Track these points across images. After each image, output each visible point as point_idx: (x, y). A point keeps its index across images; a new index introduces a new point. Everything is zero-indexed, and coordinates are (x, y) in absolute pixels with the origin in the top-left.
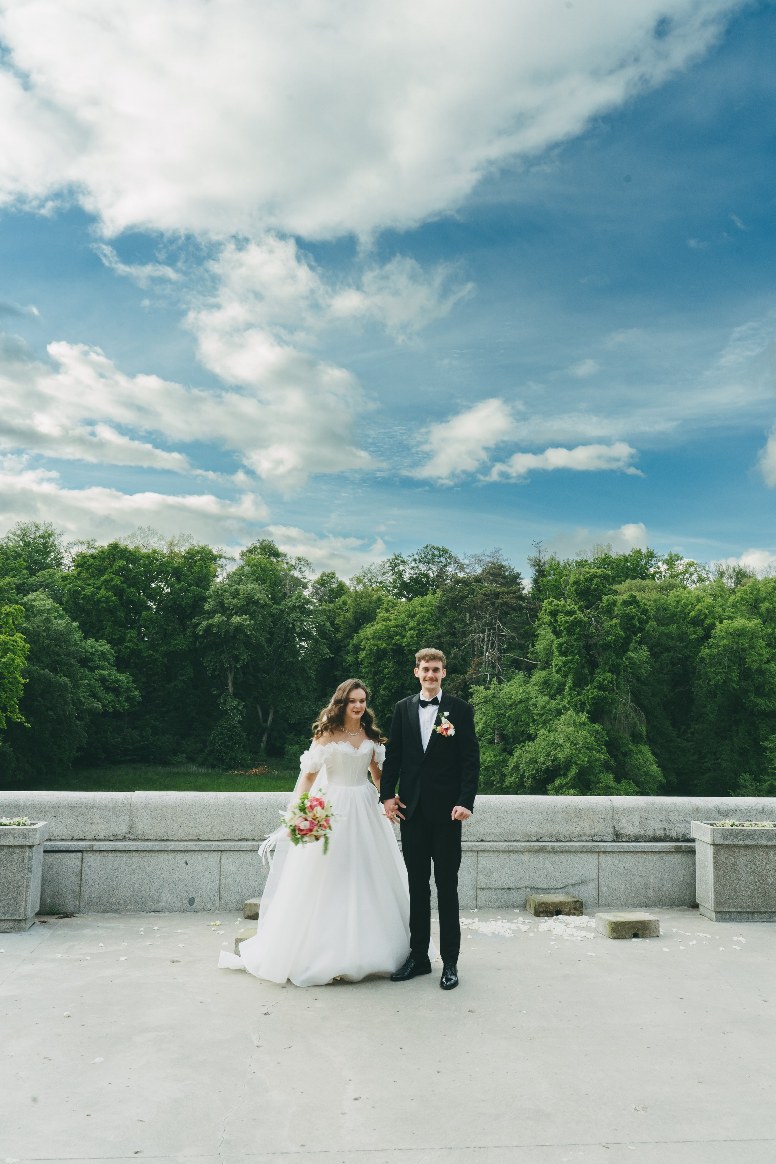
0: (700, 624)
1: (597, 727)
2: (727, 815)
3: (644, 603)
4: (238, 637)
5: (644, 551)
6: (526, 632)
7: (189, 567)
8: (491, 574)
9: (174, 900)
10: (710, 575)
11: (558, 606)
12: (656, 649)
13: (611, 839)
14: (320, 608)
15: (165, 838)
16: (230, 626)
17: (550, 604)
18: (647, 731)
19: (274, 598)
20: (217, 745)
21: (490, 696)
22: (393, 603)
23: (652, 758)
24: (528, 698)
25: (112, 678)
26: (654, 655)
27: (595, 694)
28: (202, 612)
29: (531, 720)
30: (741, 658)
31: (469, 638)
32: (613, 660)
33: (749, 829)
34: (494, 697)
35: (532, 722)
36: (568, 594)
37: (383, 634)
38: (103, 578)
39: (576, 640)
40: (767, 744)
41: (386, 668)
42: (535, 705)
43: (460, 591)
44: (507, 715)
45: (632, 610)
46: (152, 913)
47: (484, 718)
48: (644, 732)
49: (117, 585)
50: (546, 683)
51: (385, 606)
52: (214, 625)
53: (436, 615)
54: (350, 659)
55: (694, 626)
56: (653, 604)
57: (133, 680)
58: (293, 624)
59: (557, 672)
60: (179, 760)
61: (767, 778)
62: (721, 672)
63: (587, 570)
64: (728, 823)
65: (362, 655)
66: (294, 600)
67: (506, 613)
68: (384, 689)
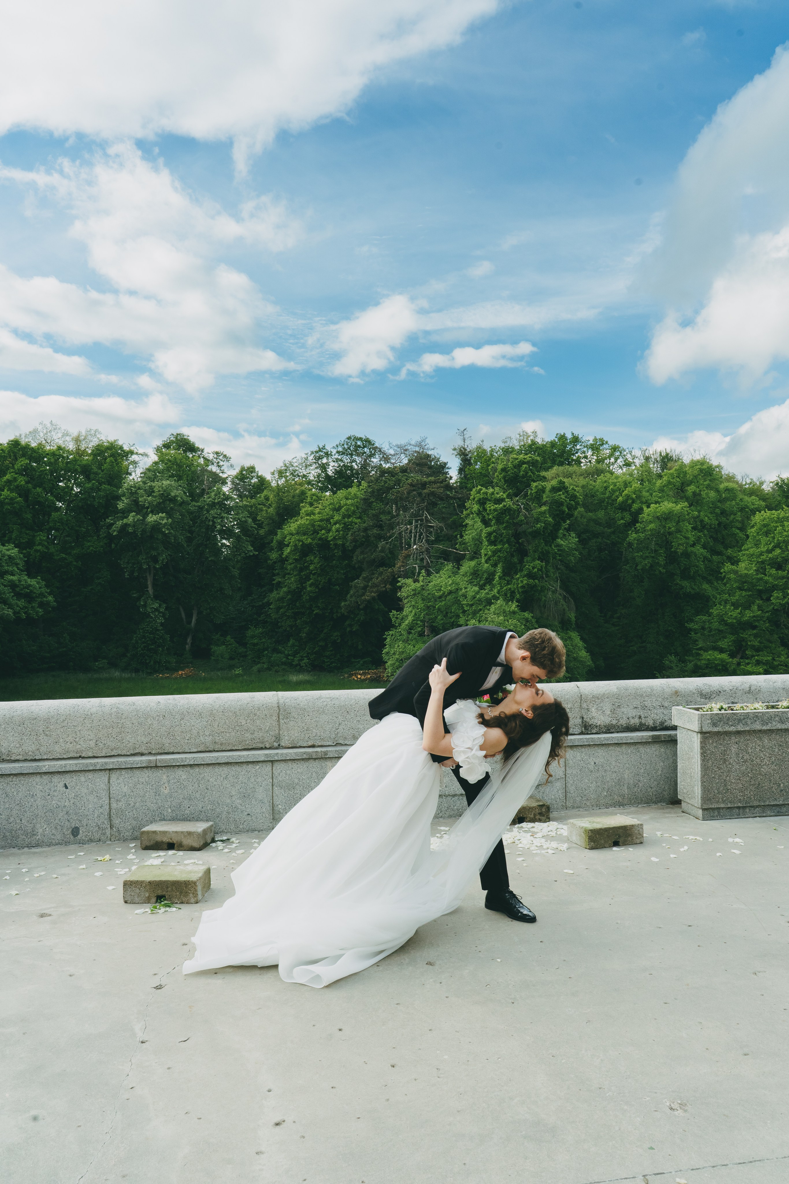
0: (628, 509)
1: (527, 615)
2: (710, 697)
3: (573, 489)
4: (155, 536)
5: (569, 436)
6: (454, 522)
7: (99, 464)
8: (418, 465)
9: (53, 831)
10: (636, 461)
11: (487, 494)
12: (584, 536)
13: (579, 731)
14: (241, 504)
15: (37, 758)
16: (146, 525)
17: (479, 492)
18: (575, 617)
19: (192, 495)
20: (139, 649)
21: (419, 589)
22: (317, 497)
23: (581, 644)
24: (457, 589)
25: (22, 583)
26: (582, 541)
27: (525, 582)
28: (116, 511)
29: (461, 611)
30: (668, 542)
31: (396, 530)
32: (543, 548)
33: (742, 713)
34: (423, 589)
35: (462, 612)
36: (496, 483)
37: (307, 528)
38: (5, 478)
39: (505, 528)
40: (691, 625)
41: (312, 564)
42: (465, 596)
43: (385, 482)
44: (437, 607)
45: (561, 496)
46: (26, 849)
47: (414, 611)
48: (573, 619)
49: (21, 485)
50: (476, 574)
51: (309, 500)
52: (129, 525)
53: (361, 508)
54: (274, 555)
55: (622, 511)
56: (581, 491)
57: (45, 585)
58: (213, 521)
59: (486, 562)
60: (101, 666)
61: (691, 658)
62: (647, 557)
63: (515, 456)
64: (715, 707)
65: (287, 551)
66: (213, 497)
67: (434, 504)
68: (311, 586)
